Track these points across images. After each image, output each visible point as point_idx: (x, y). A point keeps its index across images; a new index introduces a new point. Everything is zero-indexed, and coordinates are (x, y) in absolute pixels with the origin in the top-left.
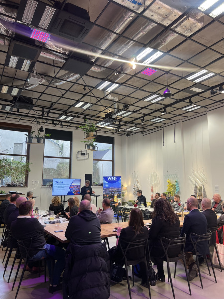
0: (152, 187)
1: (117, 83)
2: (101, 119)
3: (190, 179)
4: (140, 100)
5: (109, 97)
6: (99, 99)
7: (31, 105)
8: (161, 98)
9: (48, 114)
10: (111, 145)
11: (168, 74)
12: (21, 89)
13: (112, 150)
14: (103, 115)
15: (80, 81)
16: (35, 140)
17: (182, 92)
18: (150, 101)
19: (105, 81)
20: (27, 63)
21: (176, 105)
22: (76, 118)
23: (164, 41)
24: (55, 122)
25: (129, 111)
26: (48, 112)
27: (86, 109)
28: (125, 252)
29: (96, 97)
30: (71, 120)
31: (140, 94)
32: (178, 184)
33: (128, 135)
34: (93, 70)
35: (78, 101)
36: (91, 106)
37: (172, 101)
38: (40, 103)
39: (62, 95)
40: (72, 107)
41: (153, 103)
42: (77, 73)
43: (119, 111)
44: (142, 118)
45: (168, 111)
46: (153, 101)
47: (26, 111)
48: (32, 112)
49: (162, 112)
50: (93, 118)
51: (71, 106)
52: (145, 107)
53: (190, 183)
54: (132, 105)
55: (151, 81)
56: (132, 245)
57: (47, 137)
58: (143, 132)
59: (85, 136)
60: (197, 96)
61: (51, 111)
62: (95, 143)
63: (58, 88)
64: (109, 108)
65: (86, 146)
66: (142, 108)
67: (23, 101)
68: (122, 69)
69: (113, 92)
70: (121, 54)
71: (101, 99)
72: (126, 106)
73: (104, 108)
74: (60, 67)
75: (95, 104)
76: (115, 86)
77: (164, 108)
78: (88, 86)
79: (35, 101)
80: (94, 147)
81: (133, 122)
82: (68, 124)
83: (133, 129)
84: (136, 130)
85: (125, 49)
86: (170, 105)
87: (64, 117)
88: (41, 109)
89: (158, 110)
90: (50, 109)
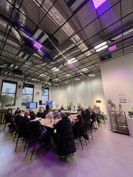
1: (59, 68)
4: (64, 75)
7: (21, 73)
8: (70, 75)
10: (48, 90)
12: (19, 66)
14: (48, 79)
19: (55, 67)
20: (27, 56)
24: (29, 81)
25: (58, 79)
27: (44, 77)
30: (36, 80)
32: (72, 103)
34: (52, 63)
37: (73, 77)
39: (36, 71)
40: (38, 76)
42: (46, 63)
44: (62, 81)
48: (21, 76)
53: (76, 102)
54: (60, 77)
55: (70, 69)
58: (60, 86)
63: (36, 68)
65: (42, 90)
68: (63, 64)
69: (56, 72)
71: (51, 73)
74: (40, 60)
75: (48, 75)
78: (48, 68)
79: (24, 72)
82: (34, 82)
83: (57, 85)
89: (68, 79)
90: (28, 75)
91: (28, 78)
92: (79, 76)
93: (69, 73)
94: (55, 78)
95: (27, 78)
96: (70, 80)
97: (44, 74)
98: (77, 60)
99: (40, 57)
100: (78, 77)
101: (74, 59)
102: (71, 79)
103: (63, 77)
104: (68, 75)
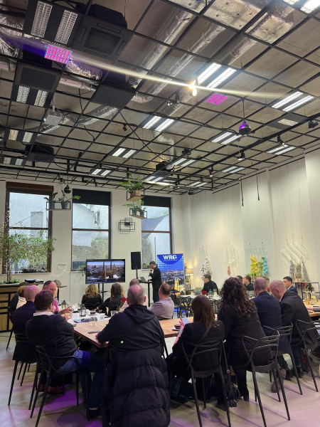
0: (229, 268)
1: (171, 118)
2: (151, 173)
3: (283, 255)
4: (206, 141)
5: (161, 139)
6: (146, 143)
7: (50, 156)
8: (236, 137)
9: (75, 168)
10: (167, 209)
11: (245, 101)
12: (35, 133)
13: (168, 217)
14: (153, 166)
15: (119, 118)
16: (58, 206)
17: (266, 127)
18: (220, 142)
19: (154, 115)
20: (42, 96)
21: (259, 147)
22: (115, 172)
23: (236, 52)
24: (85, 179)
25: (191, 159)
26: (76, 165)
27: (129, 159)
28: (189, 358)
29: (142, 140)
30: (108, 175)
31: (205, 133)
32: (266, 262)
33: (190, 194)
34: (136, 101)
35: (117, 148)
36: (135, 153)
37: (253, 141)
38: (63, 152)
39: (94, 140)
40: (109, 157)
41: (225, 146)
42: (113, 106)
43: (176, 158)
44: (210, 168)
45: (247, 156)
46: (225, 143)
47: (44, 165)
48: (53, 166)
49: (238, 158)
50: (139, 171)
51: (107, 155)
52: (213, 152)
53: (284, 259)
54: (194, 149)
55: (220, 113)
56: (199, 349)
57: (75, 201)
58: (211, 189)
59: (129, 197)
60: (288, 132)
61: (80, 163)
62: (143, 207)
63: (87, 130)
64: (161, 156)
65: (131, 211)
66: (209, 153)
67: (40, 151)
68: (178, 97)
69: (165, 132)
70: (175, 74)
71: (150, 142)
72: (186, 151)
73: (154, 156)
74: (88, 99)
75: (141, 150)
76: (168, 122)
77: (242, 151)
78: (130, 125)
79: (56, 149)
80: (142, 213)
81: (196, 175)
82: (105, 182)
83: (198, 184)
84: (202, 186)
85: (181, 68)
86: (250, 147)
87: (98, 171)
88: (65, 161)
89: (233, 155)
90: (78, 160)
92: (278, 134)
94: (175, 156)
97: (128, 150)
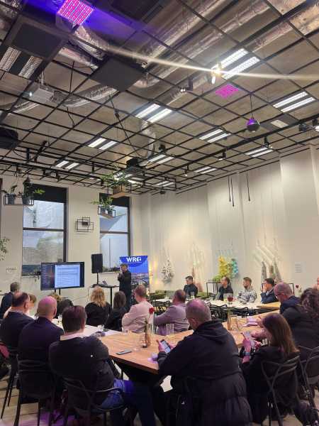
0: (193, 270)
1: (169, 107)
3: (255, 256)
4: (194, 137)
6: (131, 134)
8: (224, 135)
11: (252, 96)
18: (206, 140)
19: (154, 103)
20: (32, 63)
21: (240, 148)
22: (82, 165)
24: (46, 172)
25: (170, 156)
26: (38, 155)
27: (105, 151)
30: (74, 168)
32: (236, 263)
35: (97, 137)
36: (115, 145)
37: (238, 140)
38: (31, 138)
39: (74, 126)
40: (84, 147)
41: (209, 144)
43: (154, 154)
46: (211, 141)
47: (3, 152)
48: (11, 154)
49: (220, 158)
53: (255, 261)
54: (178, 145)
63: (69, 112)
66: (190, 151)
68: (191, 84)
69: (157, 123)
71: (135, 133)
73: (133, 150)
75: (122, 142)
76: (165, 113)
77: (223, 151)
78: (122, 112)
80: (110, 212)
86: (232, 147)
87: (64, 163)
89: (212, 155)
90: (42, 149)
91: (40, 159)
92: (265, 135)
93: (216, 127)
94: (153, 151)
95: (36, 161)
96: (224, 156)
97: (108, 140)
98: (253, 61)
99: (88, 63)
100: (261, 141)
101: (241, 53)
102: (229, 153)
103: (191, 145)
104: (215, 136)
